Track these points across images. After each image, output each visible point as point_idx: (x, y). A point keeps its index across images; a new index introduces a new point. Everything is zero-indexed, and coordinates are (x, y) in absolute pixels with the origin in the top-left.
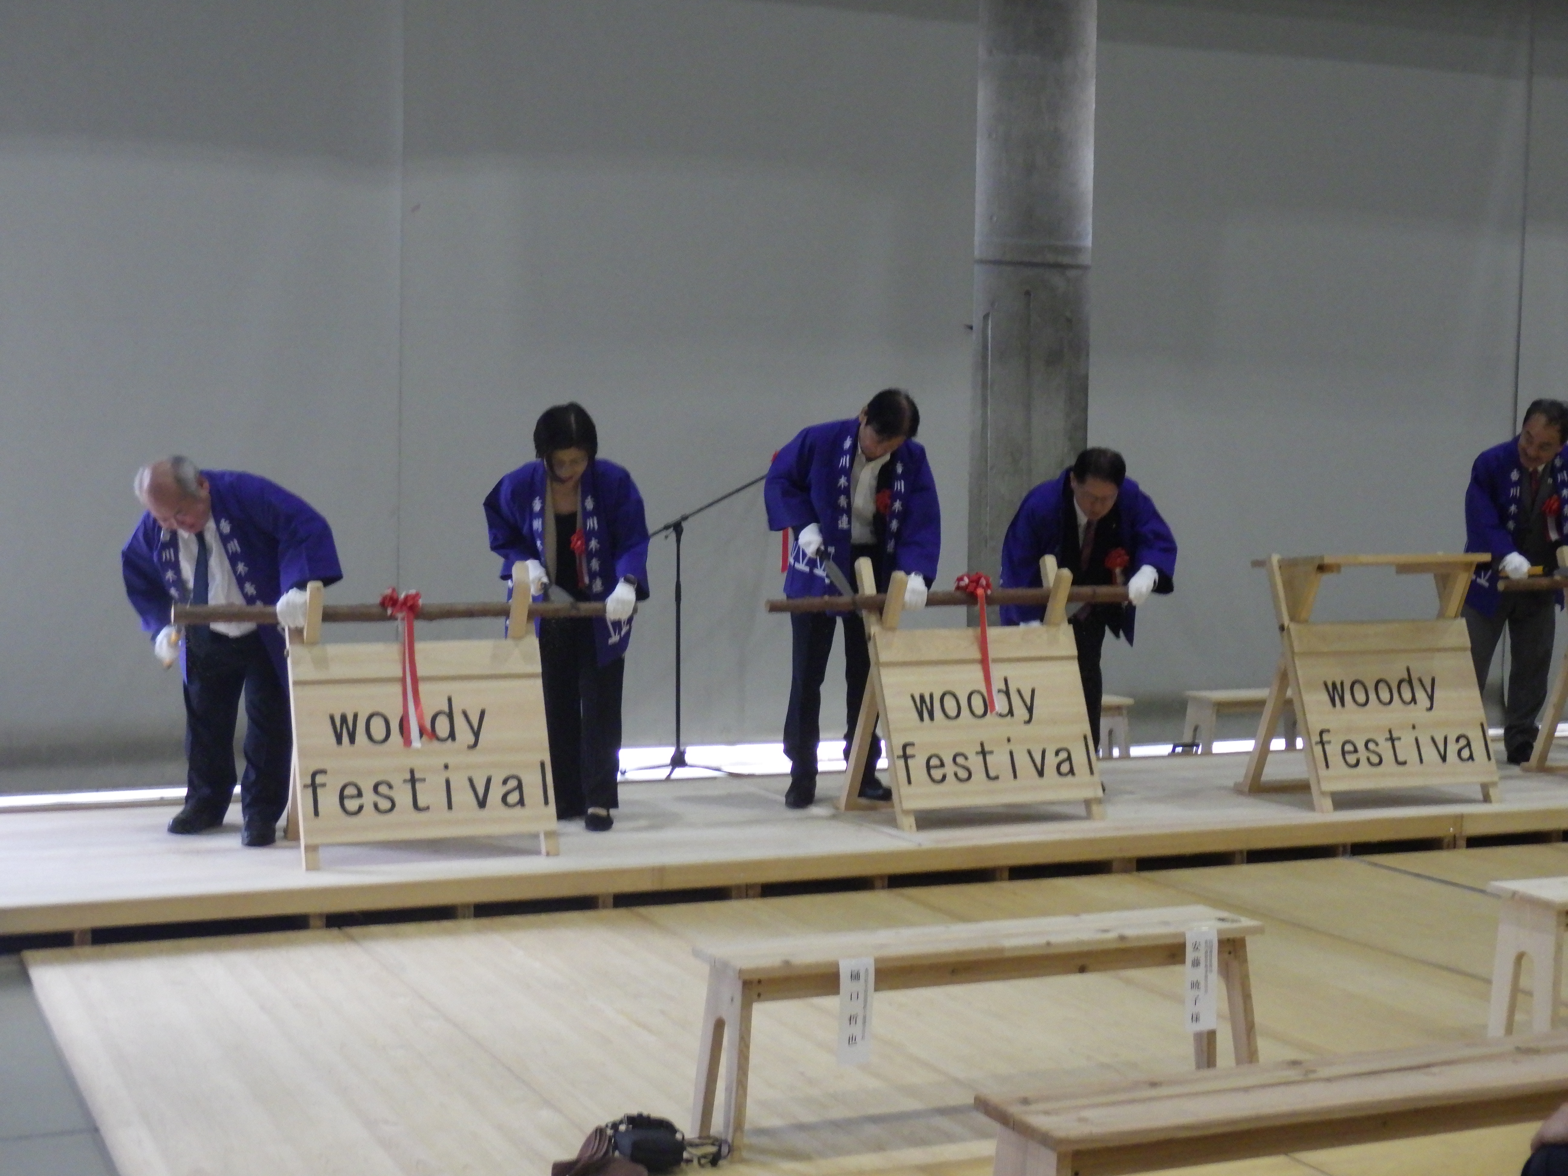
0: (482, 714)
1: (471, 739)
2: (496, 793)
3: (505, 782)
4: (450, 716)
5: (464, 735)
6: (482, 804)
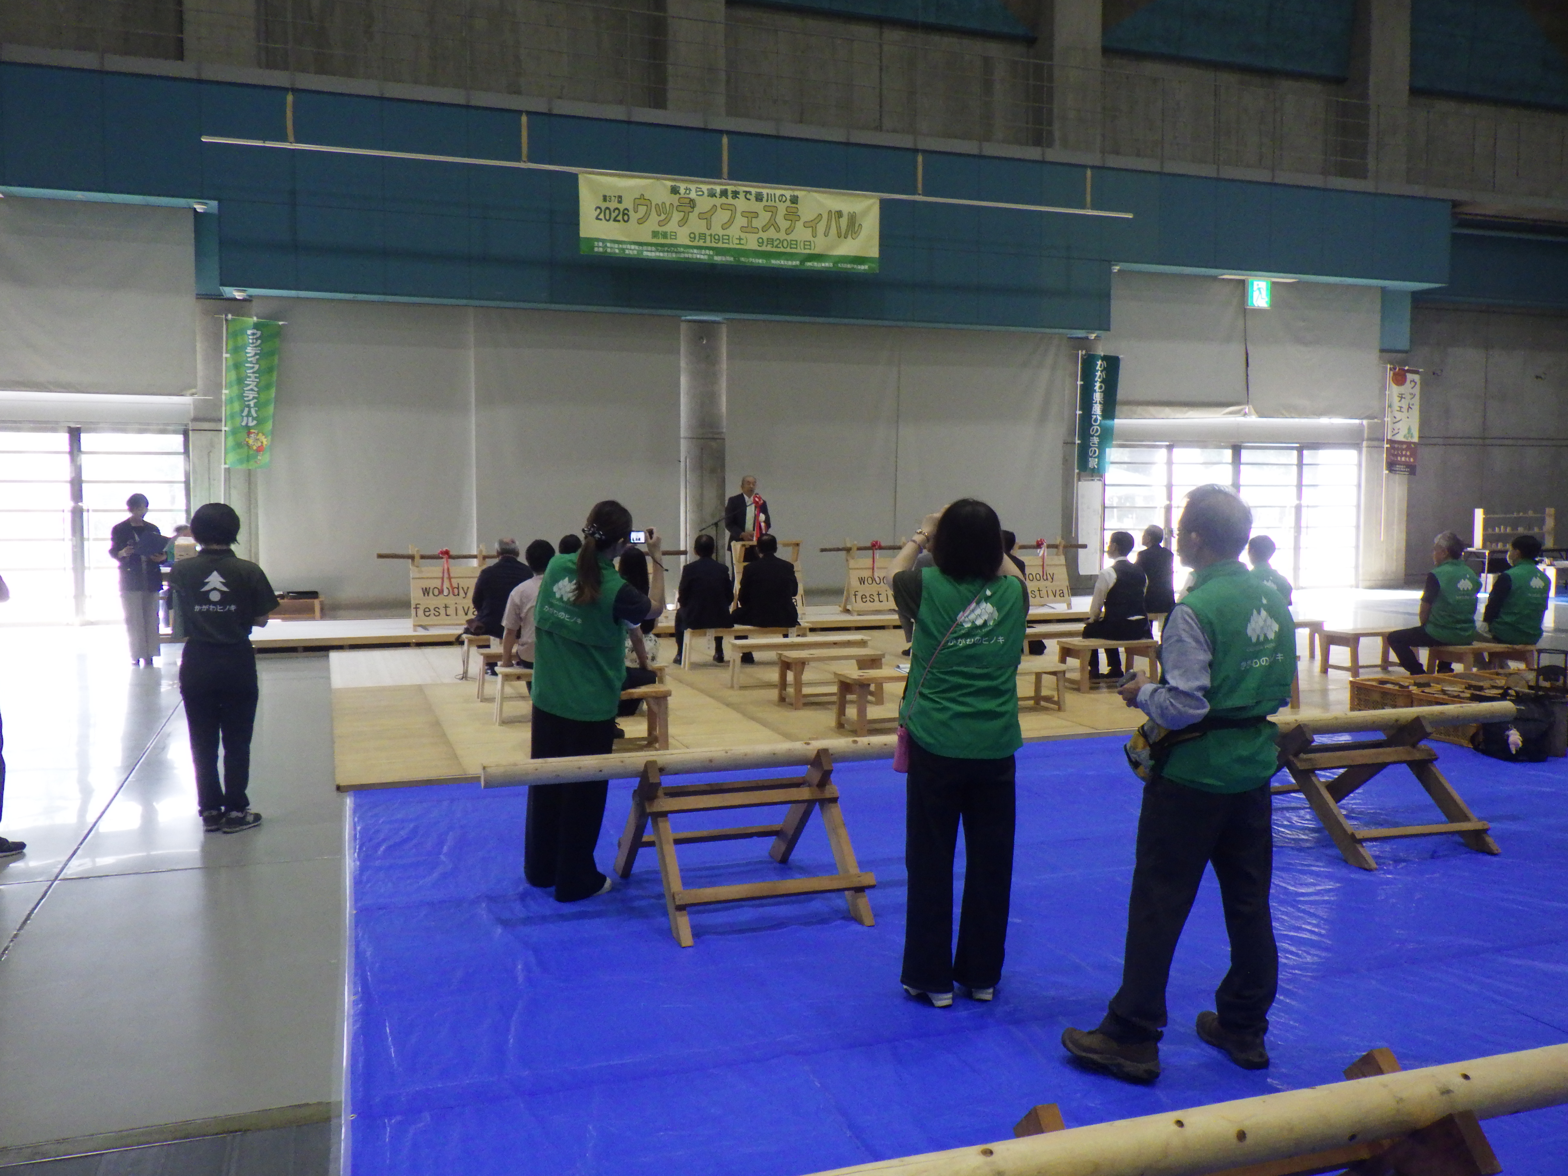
4: (458, 588)
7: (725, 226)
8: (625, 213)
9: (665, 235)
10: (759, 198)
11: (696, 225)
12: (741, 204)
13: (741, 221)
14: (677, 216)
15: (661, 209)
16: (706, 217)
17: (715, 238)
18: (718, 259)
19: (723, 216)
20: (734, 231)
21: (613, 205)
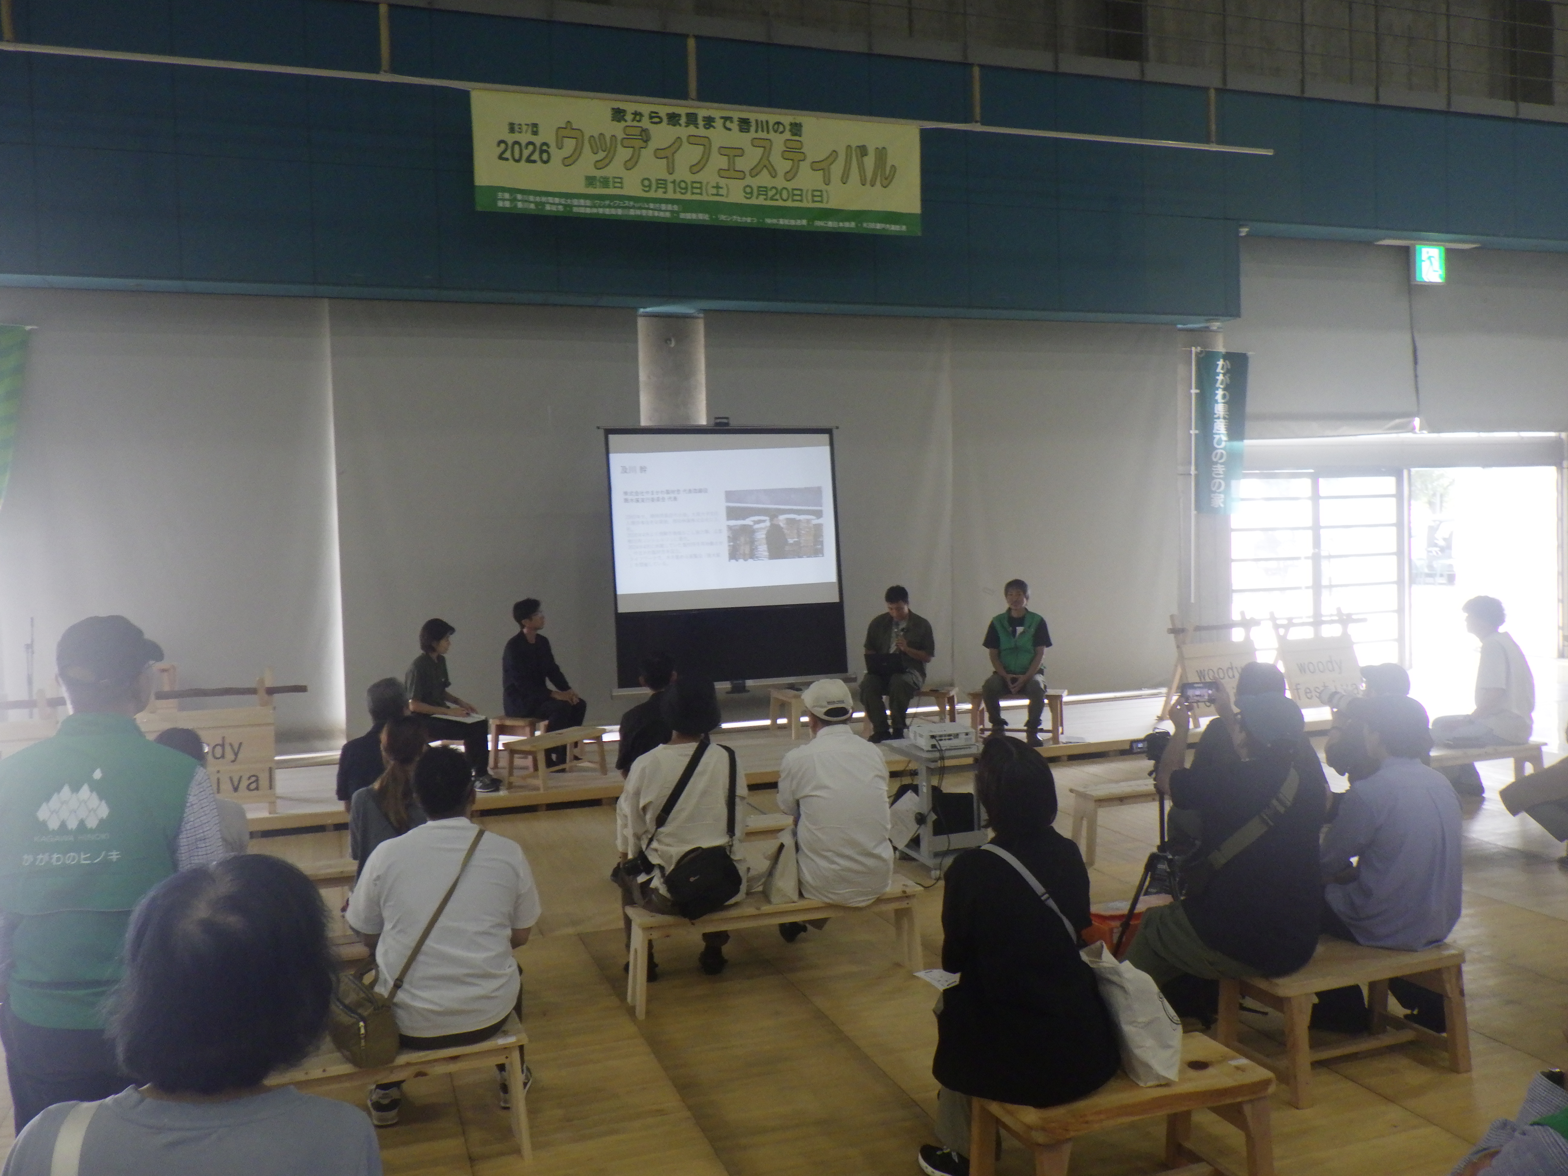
0: (240, 744)
1: (233, 757)
2: (244, 783)
3: (249, 778)
4: (223, 746)
5: (230, 755)
6: (236, 789)
7: (696, 168)
8: (544, 149)
9: (605, 182)
10: (744, 125)
11: (652, 167)
12: (718, 136)
14: (622, 154)
15: (599, 143)
16: (667, 155)
17: (681, 186)
18: (686, 216)
19: (691, 153)
21: (524, 137)
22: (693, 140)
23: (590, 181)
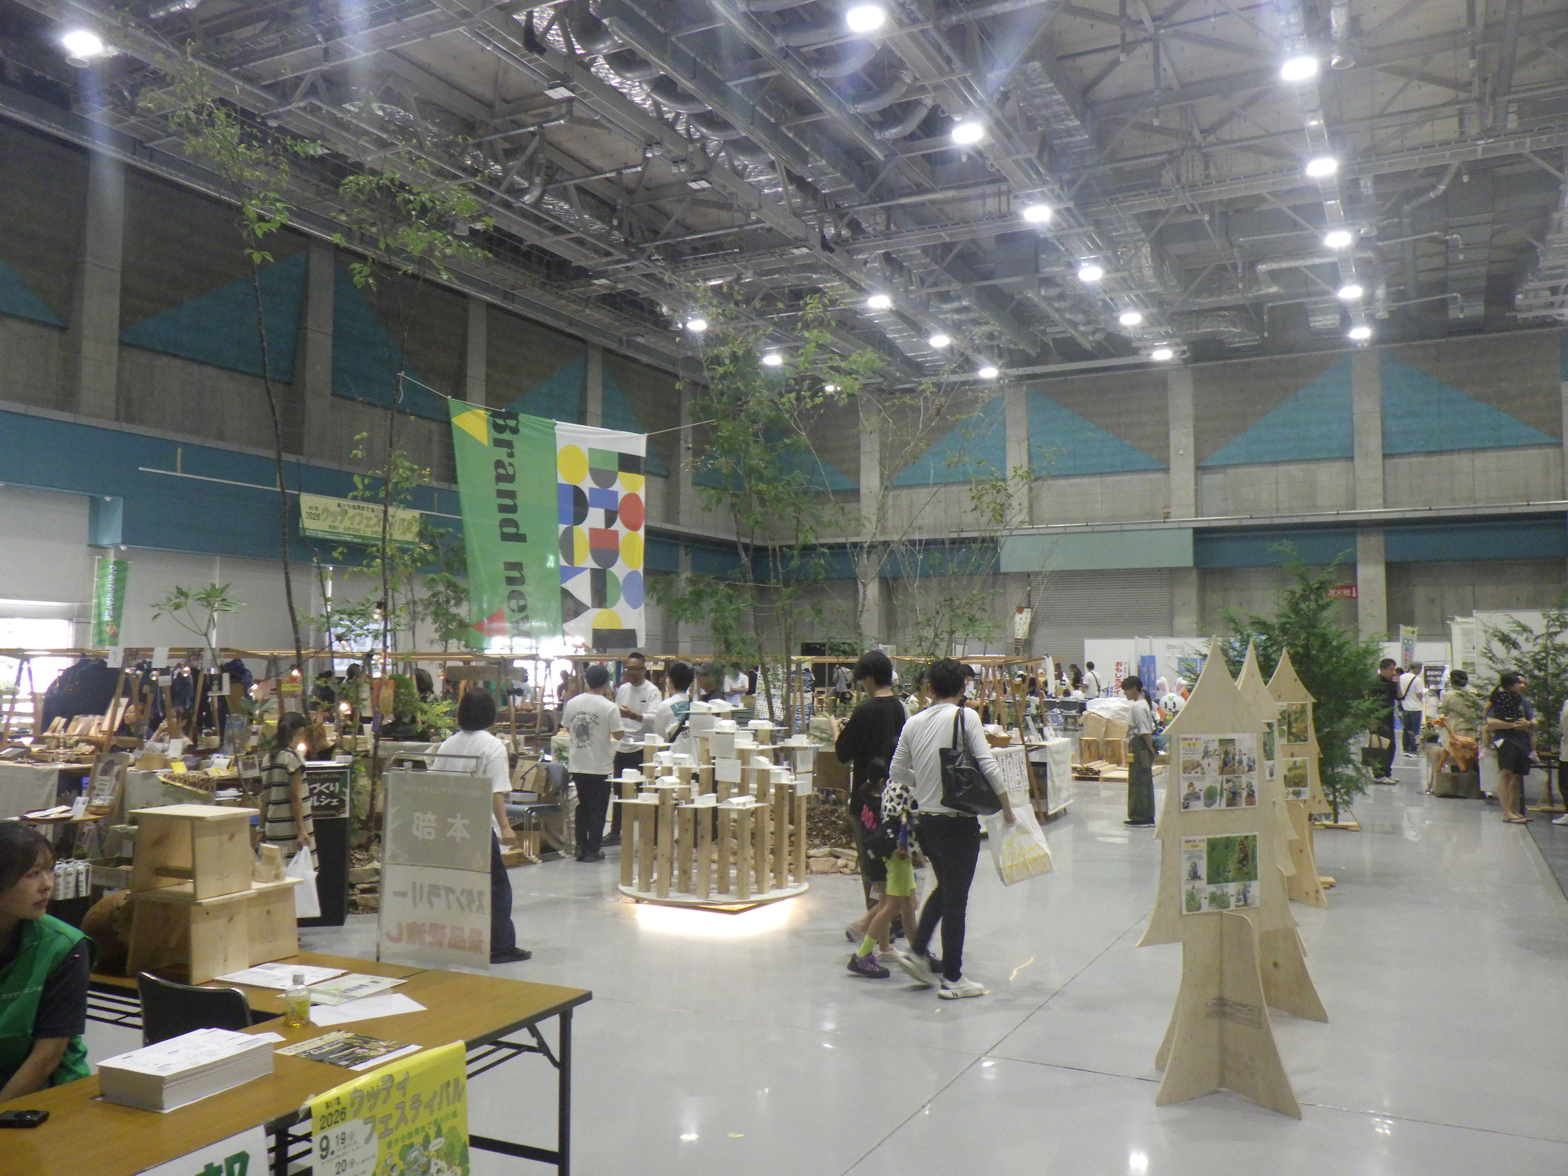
7: (359, 523)
8: (318, 515)
9: (334, 527)
10: (373, 511)
11: (347, 523)
12: (366, 513)
13: (365, 522)
14: (339, 518)
15: (334, 514)
16: (352, 519)
17: (355, 530)
18: (356, 540)
19: (358, 519)
20: (362, 527)
21: (313, 511)
22: (359, 514)
23: (330, 527)
